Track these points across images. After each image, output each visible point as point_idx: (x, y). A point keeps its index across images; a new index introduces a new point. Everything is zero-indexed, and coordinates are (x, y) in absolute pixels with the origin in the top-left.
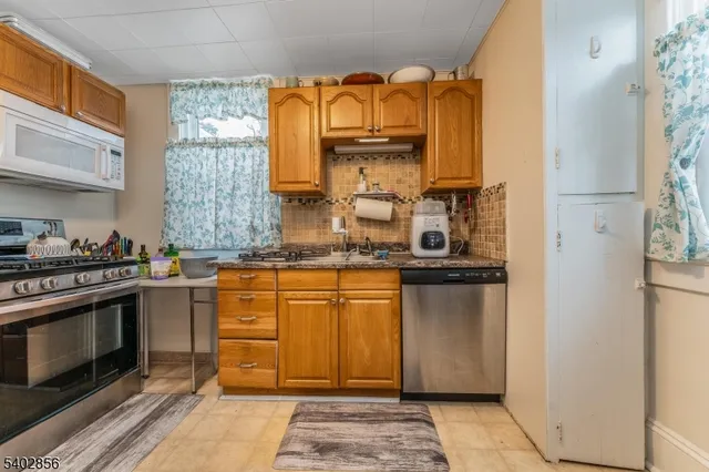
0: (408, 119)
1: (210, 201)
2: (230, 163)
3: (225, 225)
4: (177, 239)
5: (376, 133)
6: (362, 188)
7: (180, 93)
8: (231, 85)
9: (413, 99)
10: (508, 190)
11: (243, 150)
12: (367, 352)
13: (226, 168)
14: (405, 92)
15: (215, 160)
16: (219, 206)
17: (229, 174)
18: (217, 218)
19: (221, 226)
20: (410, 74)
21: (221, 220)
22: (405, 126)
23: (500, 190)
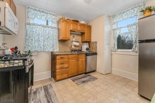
0: (83, 30)
1: (42, 40)
2: (47, 31)
3: (46, 46)
4: (31, 49)
5: (79, 31)
6: (74, 40)
7: (32, 11)
8: (47, 13)
9: (83, 26)
10: (97, 42)
11: (51, 29)
12: (82, 67)
13: (46, 32)
14: (83, 25)
15: (43, 30)
16: (44, 41)
17: (47, 34)
18: (44, 44)
19: (45, 46)
20: (83, 22)
21: (44, 45)
22: (82, 31)
23: (96, 42)
